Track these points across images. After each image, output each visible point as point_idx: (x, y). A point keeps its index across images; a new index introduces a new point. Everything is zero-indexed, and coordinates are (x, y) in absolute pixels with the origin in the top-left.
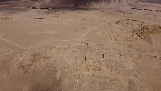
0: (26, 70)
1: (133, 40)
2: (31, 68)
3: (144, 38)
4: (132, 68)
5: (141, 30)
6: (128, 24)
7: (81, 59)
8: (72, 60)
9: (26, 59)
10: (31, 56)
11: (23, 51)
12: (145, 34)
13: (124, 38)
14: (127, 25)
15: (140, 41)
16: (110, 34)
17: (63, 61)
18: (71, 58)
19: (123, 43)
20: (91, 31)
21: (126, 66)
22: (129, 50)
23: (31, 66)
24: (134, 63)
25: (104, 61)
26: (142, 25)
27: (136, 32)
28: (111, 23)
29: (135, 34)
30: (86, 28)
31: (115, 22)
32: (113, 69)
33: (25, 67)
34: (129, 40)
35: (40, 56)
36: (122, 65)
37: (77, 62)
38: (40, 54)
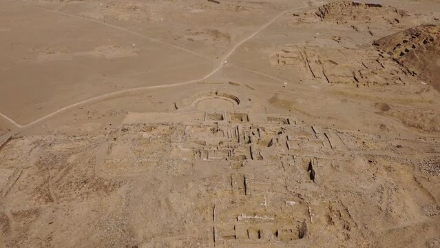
0: (14, 235)
1: (385, 82)
2: (35, 231)
3: (418, 73)
4: (421, 219)
5: (405, 41)
6: (354, 17)
7: (229, 188)
8: (193, 193)
9: (18, 183)
10: (36, 169)
11: (10, 139)
12: (422, 58)
13: (354, 73)
14: (354, 23)
15: (407, 83)
16: (305, 57)
17: (159, 202)
18: (191, 185)
19: (357, 95)
20: (242, 46)
21: (397, 210)
22: (382, 126)
23: (34, 217)
24: (419, 192)
25: (316, 194)
26: (398, 21)
27: (388, 50)
28: (302, 16)
29: (385, 54)
30: (224, 35)
31: (314, 11)
32: (353, 229)
33: (13, 223)
34: (372, 79)
35: (72, 172)
36: (383, 206)
37: (214, 201)
38: (71, 160)
